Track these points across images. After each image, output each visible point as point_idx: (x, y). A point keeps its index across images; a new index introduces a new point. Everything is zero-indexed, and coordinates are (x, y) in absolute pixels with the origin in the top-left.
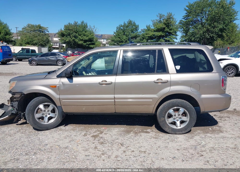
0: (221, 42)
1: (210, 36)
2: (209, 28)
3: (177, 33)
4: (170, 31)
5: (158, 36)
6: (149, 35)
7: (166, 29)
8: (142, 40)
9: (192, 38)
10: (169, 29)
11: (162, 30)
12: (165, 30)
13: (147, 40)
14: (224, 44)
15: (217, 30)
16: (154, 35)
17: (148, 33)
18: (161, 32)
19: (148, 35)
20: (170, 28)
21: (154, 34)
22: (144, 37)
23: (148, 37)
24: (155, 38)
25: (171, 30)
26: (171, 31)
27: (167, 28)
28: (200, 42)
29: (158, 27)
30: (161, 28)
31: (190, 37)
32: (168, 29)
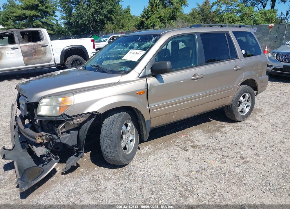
0: (112, 26)
1: (100, 19)
2: (97, 8)
3: (55, 13)
4: (46, 10)
5: (30, 16)
6: (18, 15)
7: (40, 6)
8: (6, 21)
9: (79, 21)
10: (45, 7)
11: (35, 7)
12: (39, 8)
13: (15, 21)
14: (115, 28)
15: (105, 11)
16: (24, 14)
17: (13, 11)
18: (34, 10)
19: (15, 14)
20: (46, 5)
21: (25, 12)
22: (8, 17)
23: (16, 17)
24: (26, 18)
25: (47, 8)
26: (48, 10)
27: (41, 4)
28: (90, 25)
29: (28, 3)
30: (32, 4)
31: (76, 18)
32: (43, 6)
